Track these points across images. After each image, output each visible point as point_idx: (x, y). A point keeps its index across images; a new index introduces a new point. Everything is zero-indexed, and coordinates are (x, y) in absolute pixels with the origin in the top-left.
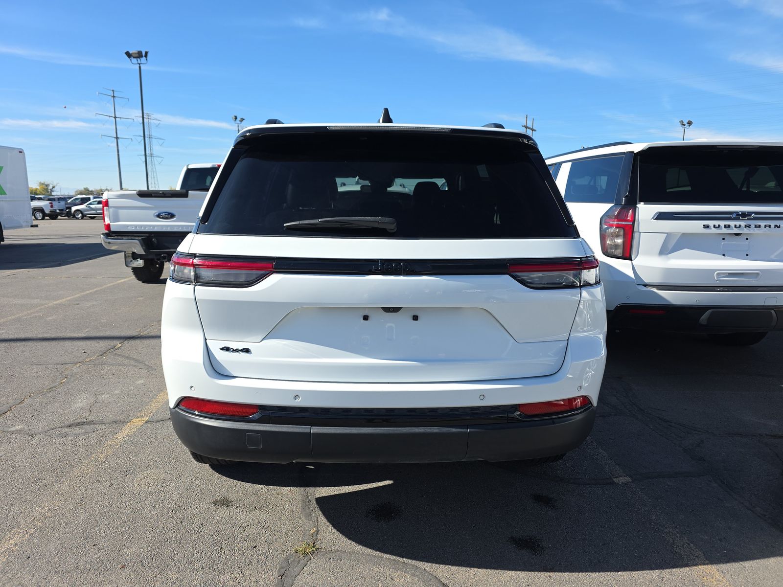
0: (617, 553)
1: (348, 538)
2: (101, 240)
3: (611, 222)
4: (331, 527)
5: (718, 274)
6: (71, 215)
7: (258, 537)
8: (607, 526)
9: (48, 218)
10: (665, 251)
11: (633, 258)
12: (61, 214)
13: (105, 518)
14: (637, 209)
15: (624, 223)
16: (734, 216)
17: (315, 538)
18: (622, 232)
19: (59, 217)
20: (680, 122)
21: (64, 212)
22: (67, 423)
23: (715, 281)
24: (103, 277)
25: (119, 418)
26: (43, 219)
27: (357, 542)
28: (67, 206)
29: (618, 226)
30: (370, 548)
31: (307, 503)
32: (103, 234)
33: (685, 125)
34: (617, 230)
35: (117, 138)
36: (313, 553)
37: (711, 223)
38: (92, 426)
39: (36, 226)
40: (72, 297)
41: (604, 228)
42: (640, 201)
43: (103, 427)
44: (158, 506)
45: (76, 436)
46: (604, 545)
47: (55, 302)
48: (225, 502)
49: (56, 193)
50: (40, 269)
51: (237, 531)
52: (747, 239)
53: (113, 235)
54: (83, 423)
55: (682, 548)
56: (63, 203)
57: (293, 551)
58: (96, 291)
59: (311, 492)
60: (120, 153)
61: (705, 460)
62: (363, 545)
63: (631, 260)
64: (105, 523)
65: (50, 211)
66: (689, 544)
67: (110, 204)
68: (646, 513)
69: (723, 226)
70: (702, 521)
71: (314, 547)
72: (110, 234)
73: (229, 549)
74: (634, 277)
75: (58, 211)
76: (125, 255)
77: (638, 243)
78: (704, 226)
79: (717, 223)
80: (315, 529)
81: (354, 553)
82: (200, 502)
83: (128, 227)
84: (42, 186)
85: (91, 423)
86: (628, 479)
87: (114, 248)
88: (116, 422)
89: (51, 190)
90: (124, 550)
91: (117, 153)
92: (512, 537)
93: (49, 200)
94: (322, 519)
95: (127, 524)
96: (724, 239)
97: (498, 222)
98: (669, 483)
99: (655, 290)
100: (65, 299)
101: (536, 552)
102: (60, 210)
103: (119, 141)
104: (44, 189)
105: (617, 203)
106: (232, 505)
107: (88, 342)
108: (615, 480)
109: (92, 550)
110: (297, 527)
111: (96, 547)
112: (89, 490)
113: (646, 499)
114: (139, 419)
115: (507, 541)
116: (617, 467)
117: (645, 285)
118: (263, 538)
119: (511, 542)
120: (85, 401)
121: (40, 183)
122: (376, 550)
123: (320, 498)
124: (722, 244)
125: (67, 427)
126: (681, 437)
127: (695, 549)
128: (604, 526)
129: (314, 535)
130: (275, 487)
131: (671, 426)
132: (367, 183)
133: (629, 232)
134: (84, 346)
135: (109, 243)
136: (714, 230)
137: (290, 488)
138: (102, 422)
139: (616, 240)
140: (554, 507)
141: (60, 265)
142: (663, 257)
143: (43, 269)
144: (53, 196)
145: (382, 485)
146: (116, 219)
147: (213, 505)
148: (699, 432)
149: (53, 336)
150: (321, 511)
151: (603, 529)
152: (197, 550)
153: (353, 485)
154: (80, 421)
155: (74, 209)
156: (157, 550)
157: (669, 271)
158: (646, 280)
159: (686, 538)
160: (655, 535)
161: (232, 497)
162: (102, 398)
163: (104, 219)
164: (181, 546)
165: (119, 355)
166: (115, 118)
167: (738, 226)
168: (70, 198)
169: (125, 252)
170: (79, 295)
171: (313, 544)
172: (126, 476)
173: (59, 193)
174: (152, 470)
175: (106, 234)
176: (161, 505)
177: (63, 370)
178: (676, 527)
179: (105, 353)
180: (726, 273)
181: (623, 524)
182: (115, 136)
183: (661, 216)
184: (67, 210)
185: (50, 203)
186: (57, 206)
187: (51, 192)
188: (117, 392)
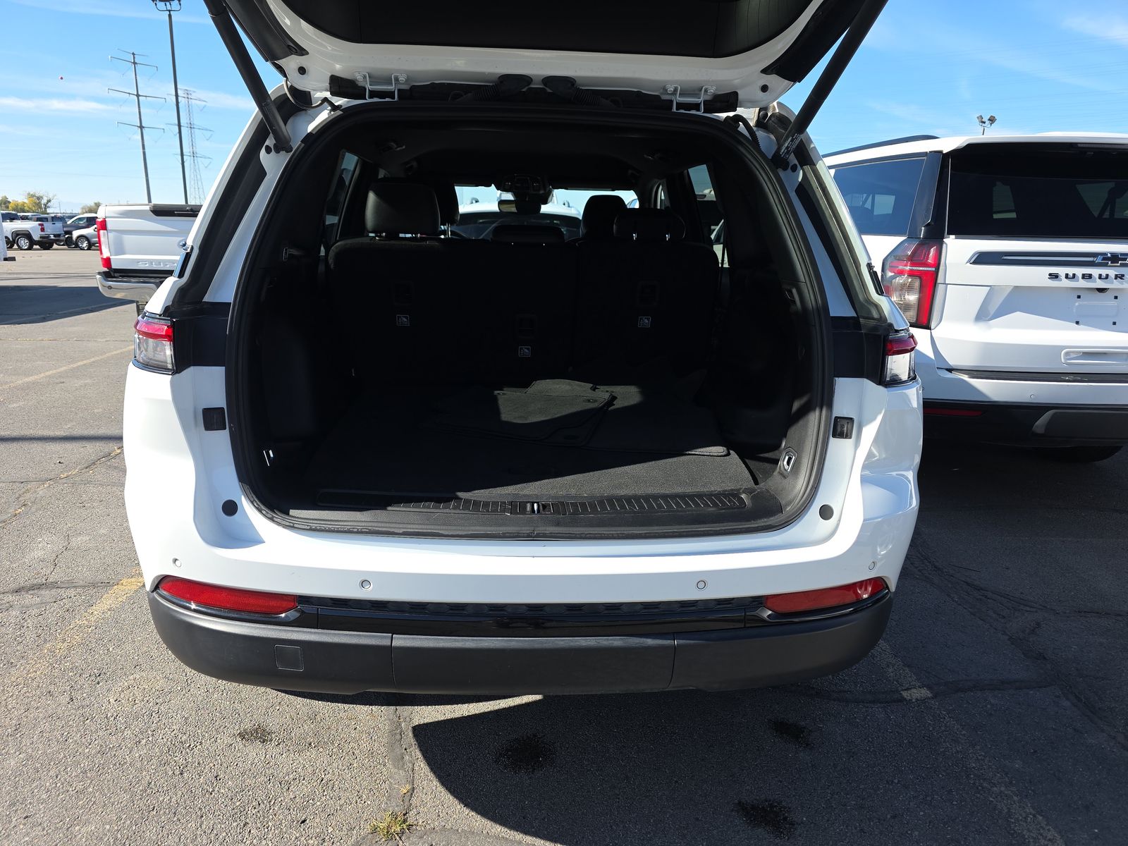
0: (917, 833)
1: (463, 803)
2: (97, 282)
3: (901, 267)
4: (436, 782)
5: (1067, 354)
6: (71, 244)
7: (311, 801)
8: (896, 781)
9: (38, 247)
10: (983, 315)
11: (933, 325)
12: (57, 241)
13: (52, 763)
14: (944, 245)
15: (921, 269)
16: (1099, 260)
17: (407, 803)
18: (917, 283)
19: (55, 246)
20: (978, 118)
21: (62, 238)
22: (14, 586)
23: (1061, 365)
24: (108, 339)
25: (102, 577)
26: (30, 248)
27: (478, 812)
28: (65, 229)
29: (911, 274)
30: (500, 824)
31: (398, 737)
32: (99, 273)
33: (984, 123)
34: (910, 280)
35: (141, 127)
36: (403, 833)
37: (1061, 271)
38: (54, 592)
39: (13, 259)
40: (54, 371)
41: (888, 277)
42: (949, 233)
43: (72, 592)
44: (145, 741)
45: (25, 609)
46: (894, 817)
47: (27, 380)
48: (259, 735)
49: (53, 210)
50: (12, 326)
51: (273, 789)
52: (1116, 298)
53: (116, 275)
54: (39, 587)
55: (1025, 824)
56: (59, 225)
57: (368, 828)
58: (94, 362)
59: (405, 714)
60: (146, 151)
61: (1045, 658)
62: (489, 819)
63: (930, 329)
64: (50, 774)
65: (41, 237)
66: (1034, 816)
67: (109, 226)
68: (960, 756)
69: (1080, 276)
70: (1052, 772)
71: (405, 821)
72: (111, 273)
73: (259, 825)
74: (933, 357)
75: (52, 237)
76: (138, 307)
77: (942, 301)
78: (1050, 275)
79: (1071, 270)
80: (408, 787)
81: (473, 833)
82: (218, 732)
83: (139, 262)
84: (31, 199)
85: (54, 585)
86: (925, 693)
87: (118, 296)
88: (94, 585)
89: (45, 205)
90: (77, 828)
91: (141, 150)
92: (740, 803)
93: (38, 219)
94: (422, 767)
95: (89, 775)
96: (1079, 297)
97: (726, 265)
98: (993, 701)
99: (965, 377)
100: (42, 375)
101: (782, 832)
102: (55, 236)
103: (145, 131)
104: (35, 203)
105: (912, 236)
106: (271, 740)
107: (69, 446)
108: (905, 694)
109: (21, 826)
110: (378, 782)
111: (30, 819)
112: (32, 710)
113: (958, 729)
114: (133, 580)
115: (732, 810)
116: (907, 670)
117: (950, 370)
118: (318, 803)
119: (738, 813)
120: (49, 546)
121: (29, 194)
122: (512, 827)
123: (419, 725)
124: (1077, 304)
125: (13, 592)
126: (1004, 617)
127: (1046, 825)
128: (893, 782)
129: (407, 799)
130: (346, 706)
131: (986, 597)
132: (509, 196)
133: (929, 283)
134: (61, 452)
135: (110, 287)
136: (1065, 283)
137: (371, 707)
138: (71, 585)
139: (907, 297)
140: (807, 745)
141: (44, 320)
142: (982, 325)
143: (17, 325)
144: (48, 214)
145: (524, 702)
146: (120, 250)
147: (239, 739)
148: (1031, 607)
149: (15, 434)
150: (421, 750)
151: (891, 787)
152: (204, 827)
153: (476, 702)
154: (35, 582)
155: (76, 234)
156: (134, 828)
157: (989, 348)
158: (953, 361)
159: (1029, 805)
160: (977, 798)
161: (272, 724)
162: (76, 541)
163: (101, 250)
164: (175, 819)
165: (115, 468)
166: (138, 96)
167: (1104, 276)
168: (71, 217)
169: (137, 302)
170: (64, 368)
171: (404, 815)
172: (98, 683)
173: (57, 211)
174: (143, 674)
175: (104, 272)
176: (150, 739)
177: (21, 492)
178: (1011, 783)
179: (94, 463)
180: (1080, 352)
181: (924, 778)
182: (139, 125)
183: (982, 259)
184: (66, 236)
185: (40, 225)
186: (51, 229)
187: (45, 209)
188: (103, 531)
